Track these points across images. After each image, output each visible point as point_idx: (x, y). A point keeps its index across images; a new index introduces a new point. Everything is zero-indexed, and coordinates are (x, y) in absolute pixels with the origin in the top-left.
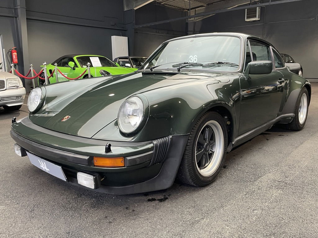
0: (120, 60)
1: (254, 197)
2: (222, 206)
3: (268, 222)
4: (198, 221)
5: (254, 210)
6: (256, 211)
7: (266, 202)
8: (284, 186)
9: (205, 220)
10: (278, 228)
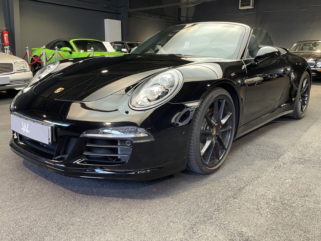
0: (115, 44)
1: (282, 170)
2: (259, 177)
3: (299, 188)
4: (244, 188)
5: (285, 179)
6: (288, 180)
7: (293, 174)
8: (304, 162)
9: (248, 186)
10: (308, 192)
